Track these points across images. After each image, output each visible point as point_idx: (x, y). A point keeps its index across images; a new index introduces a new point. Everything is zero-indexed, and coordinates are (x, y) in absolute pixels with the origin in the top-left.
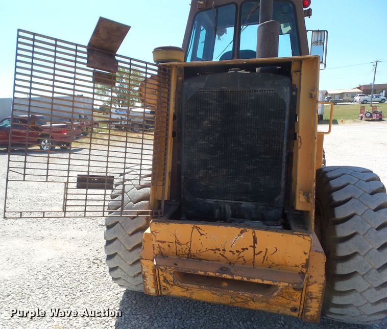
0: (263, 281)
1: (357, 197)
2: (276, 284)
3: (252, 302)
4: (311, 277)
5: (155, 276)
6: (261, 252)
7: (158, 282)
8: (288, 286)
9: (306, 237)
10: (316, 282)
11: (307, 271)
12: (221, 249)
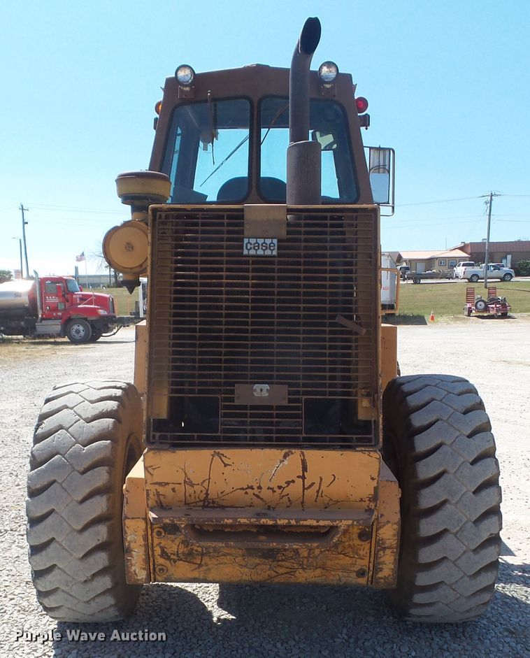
0: (318, 522)
1: (445, 419)
2: (335, 524)
3: (301, 571)
4: (382, 515)
5: (146, 546)
6: (313, 484)
7: (151, 559)
8: (353, 524)
9: (372, 454)
10: (388, 522)
11: (376, 506)
12: (255, 487)
